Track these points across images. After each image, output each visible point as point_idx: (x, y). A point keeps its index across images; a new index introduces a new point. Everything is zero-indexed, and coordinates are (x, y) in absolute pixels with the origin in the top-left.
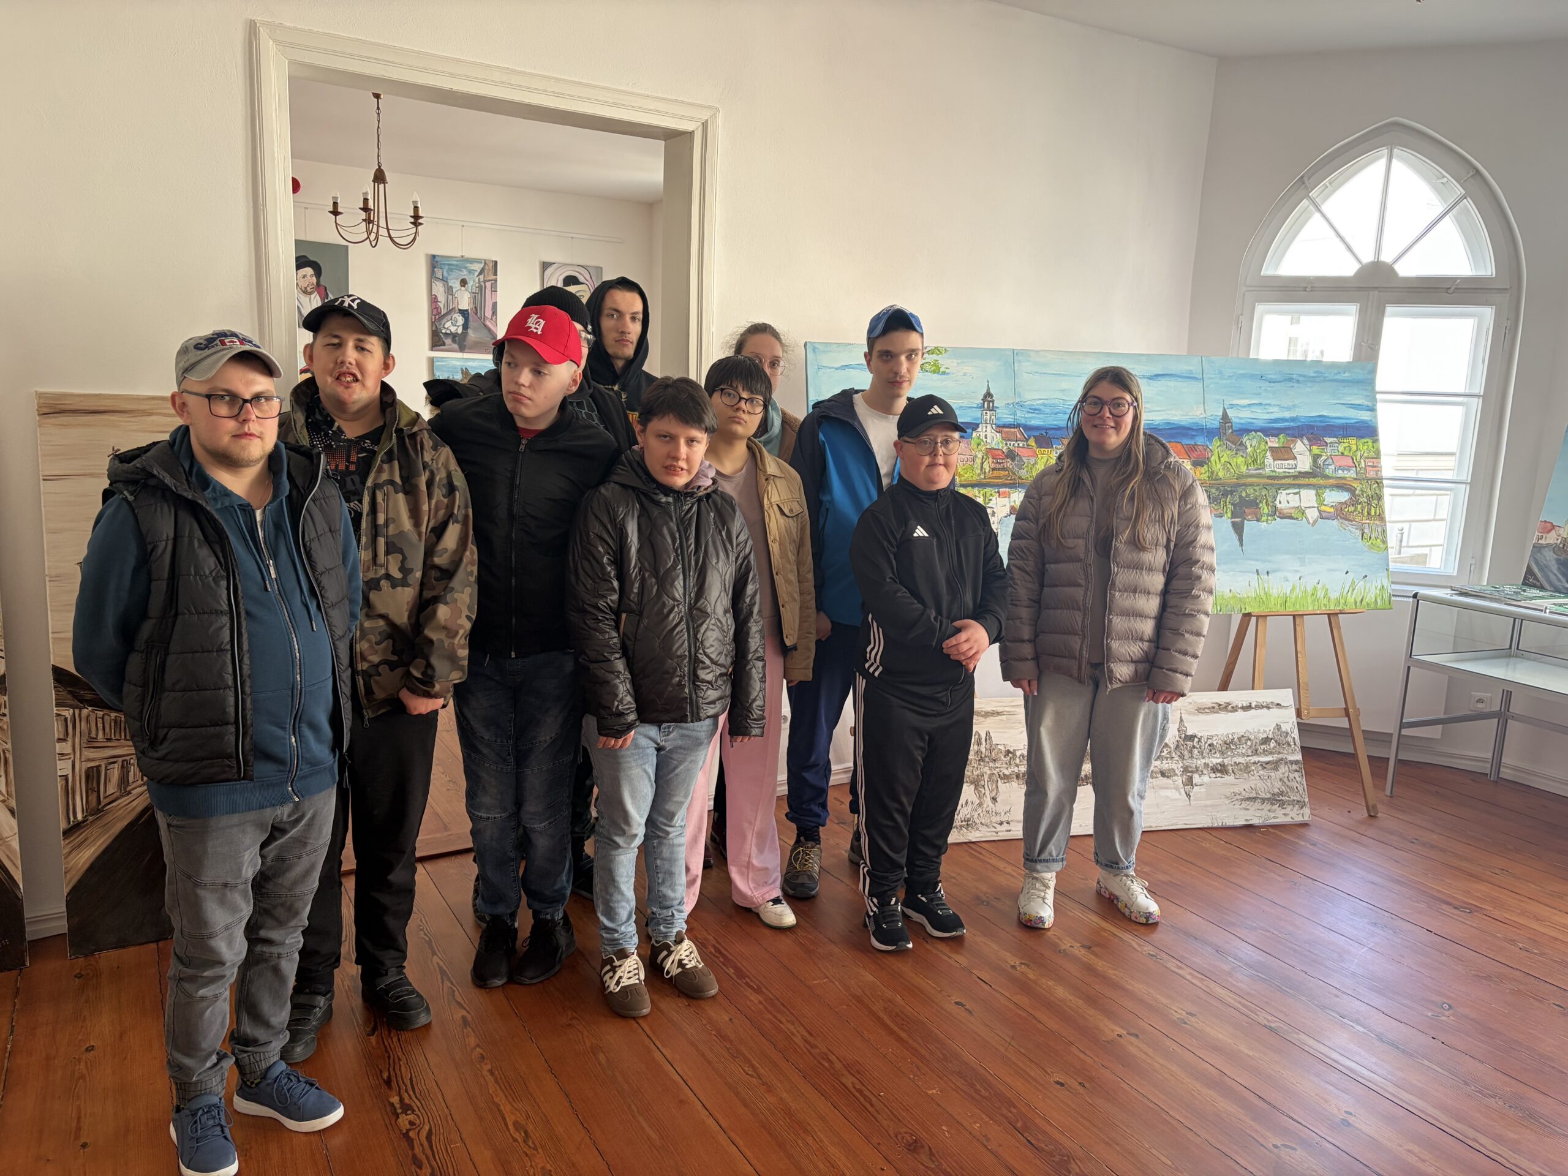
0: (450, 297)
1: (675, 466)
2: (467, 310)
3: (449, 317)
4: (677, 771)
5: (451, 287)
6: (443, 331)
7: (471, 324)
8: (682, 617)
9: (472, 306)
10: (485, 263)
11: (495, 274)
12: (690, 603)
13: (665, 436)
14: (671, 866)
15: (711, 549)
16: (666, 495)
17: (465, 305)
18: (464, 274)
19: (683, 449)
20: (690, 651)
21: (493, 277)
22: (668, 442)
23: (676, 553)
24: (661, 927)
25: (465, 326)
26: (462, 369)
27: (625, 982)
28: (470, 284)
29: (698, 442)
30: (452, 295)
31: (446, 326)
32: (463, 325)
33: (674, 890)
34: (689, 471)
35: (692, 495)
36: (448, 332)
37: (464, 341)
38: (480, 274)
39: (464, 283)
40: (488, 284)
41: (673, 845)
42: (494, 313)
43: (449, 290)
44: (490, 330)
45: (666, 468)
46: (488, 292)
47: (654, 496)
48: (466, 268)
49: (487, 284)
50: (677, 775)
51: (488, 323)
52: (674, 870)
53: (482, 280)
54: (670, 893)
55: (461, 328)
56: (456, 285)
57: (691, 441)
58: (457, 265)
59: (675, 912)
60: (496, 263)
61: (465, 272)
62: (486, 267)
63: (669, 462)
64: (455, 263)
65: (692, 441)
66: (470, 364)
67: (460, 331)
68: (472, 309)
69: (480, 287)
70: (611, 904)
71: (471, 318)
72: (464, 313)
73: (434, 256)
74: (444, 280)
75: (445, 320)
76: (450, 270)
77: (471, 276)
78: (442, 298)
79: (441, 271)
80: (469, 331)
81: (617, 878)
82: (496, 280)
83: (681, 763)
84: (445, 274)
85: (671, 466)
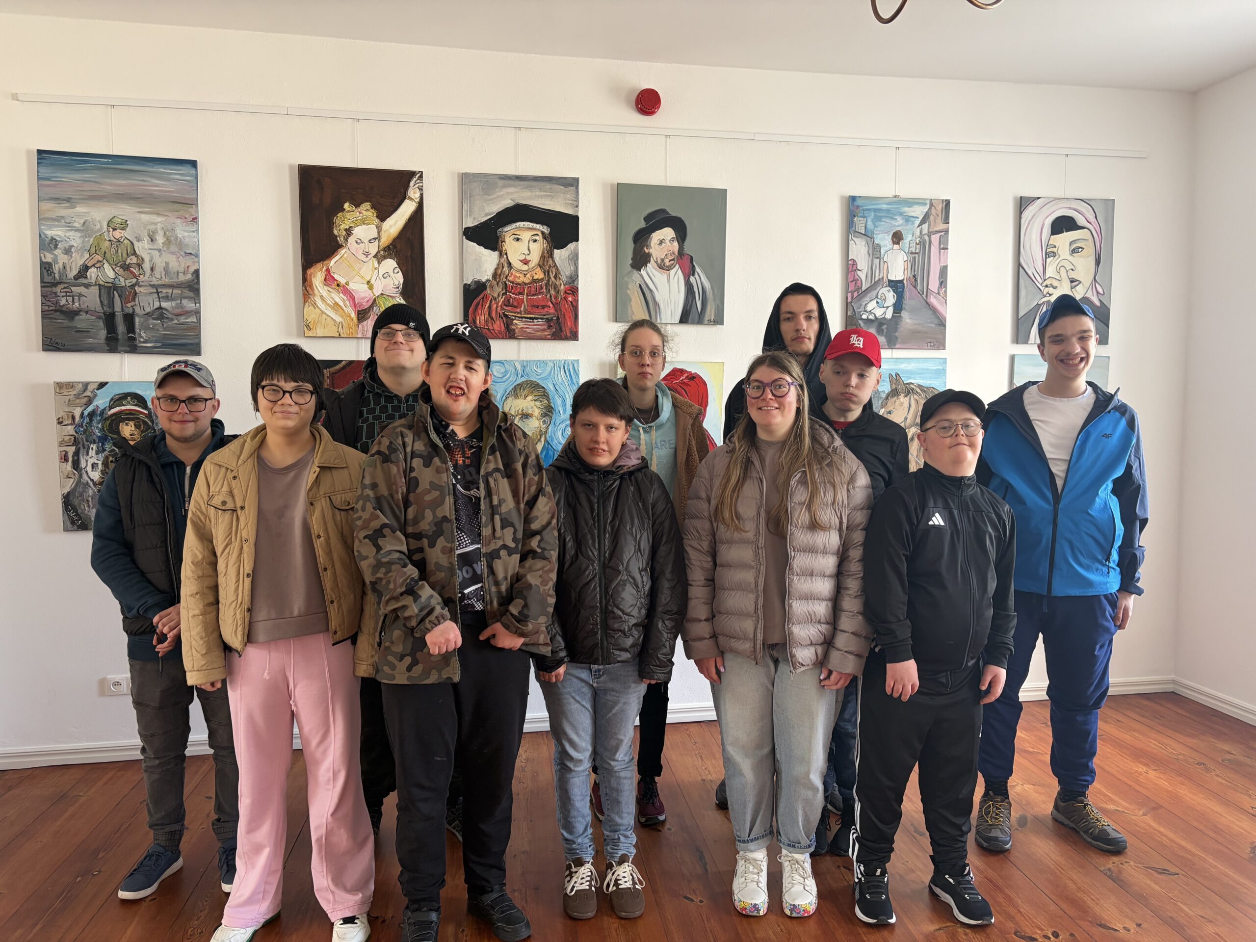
0: (876, 261)
1: (597, 448)
2: (901, 281)
3: (874, 293)
4: (614, 711)
5: (879, 246)
6: (864, 317)
7: (907, 302)
8: (596, 574)
9: (909, 274)
10: (931, 205)
11: (946, 220)
12: (604, 563)
13: (589, 425)
14: (618, 796)
15: (627, 517)
16: (591, 474)
17: (898, 272)
18: (898, 224)
19: (603, 434)
20: (600, 603)
21: (942, 227)
22: (591, 429)
23: (594, 521)
24: (609, 848)
25: (898, 307)
26: (891, 376)
27: (578, 887)
28: (908, 238)
29: (617, 428)
30: (879, 258)
31: (869, 308)
32: (895, 305)
33: (621, 818)
34: (610, 452)
35: (613, 473)
36: (871, 317)
37: (896, 330)
38: (923, 222)
39: (897, 238)
40: (935, 238)
41: (619, 777)
42: (943, 283)
43: (875, 251)
44: (934, 311)
45: (591, 450)
46: (934, 249)
47: (580, 476)
48: (901, 214)
49: (933, 237)
50: (614, 714)
51: (933, 300)
52: (620, 799)
53: (925, 231)
54: (619, 821)
55: (891, 310)
56: (884, 240)
57: (610, 428)
58: (888, 211)
59: (620, 836)
60: (947, 203)
61: (900, 221)
62: (933, 211)
63: (592, 445)
64: (885, 206)
65: (612, 428)
66: (903, 366)
67: (889, 314)
68: (908, 279)
69: (922, 244)
70: (569, 819)
71: (907, 294)
72: (896, 286)
73: (853, 199)
74: (868, 235)
75: (867, 299)
76: (878, 219)
77: (909, 226)
78: (863, 264)
79: (863, 220)
80: (904, 314)
81: (572, 797)
82: (947, 231)
83: (615, 703)
84: (870, 225)
85: (594, 448)
